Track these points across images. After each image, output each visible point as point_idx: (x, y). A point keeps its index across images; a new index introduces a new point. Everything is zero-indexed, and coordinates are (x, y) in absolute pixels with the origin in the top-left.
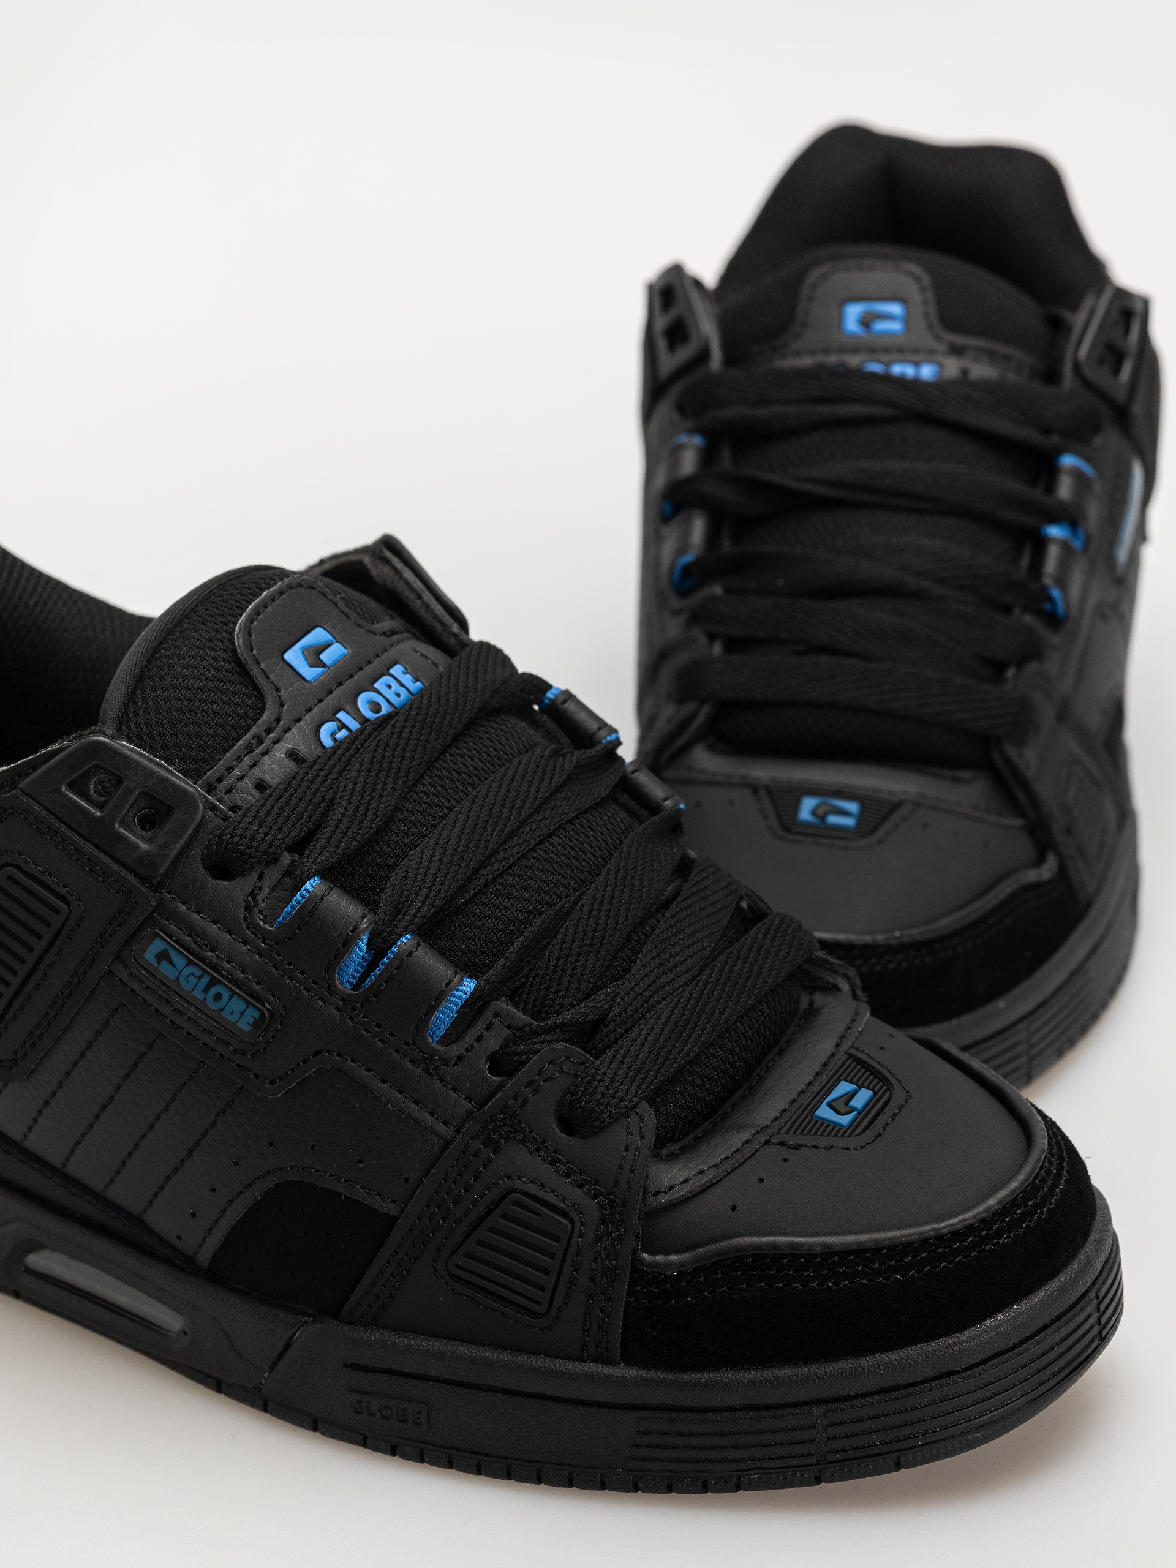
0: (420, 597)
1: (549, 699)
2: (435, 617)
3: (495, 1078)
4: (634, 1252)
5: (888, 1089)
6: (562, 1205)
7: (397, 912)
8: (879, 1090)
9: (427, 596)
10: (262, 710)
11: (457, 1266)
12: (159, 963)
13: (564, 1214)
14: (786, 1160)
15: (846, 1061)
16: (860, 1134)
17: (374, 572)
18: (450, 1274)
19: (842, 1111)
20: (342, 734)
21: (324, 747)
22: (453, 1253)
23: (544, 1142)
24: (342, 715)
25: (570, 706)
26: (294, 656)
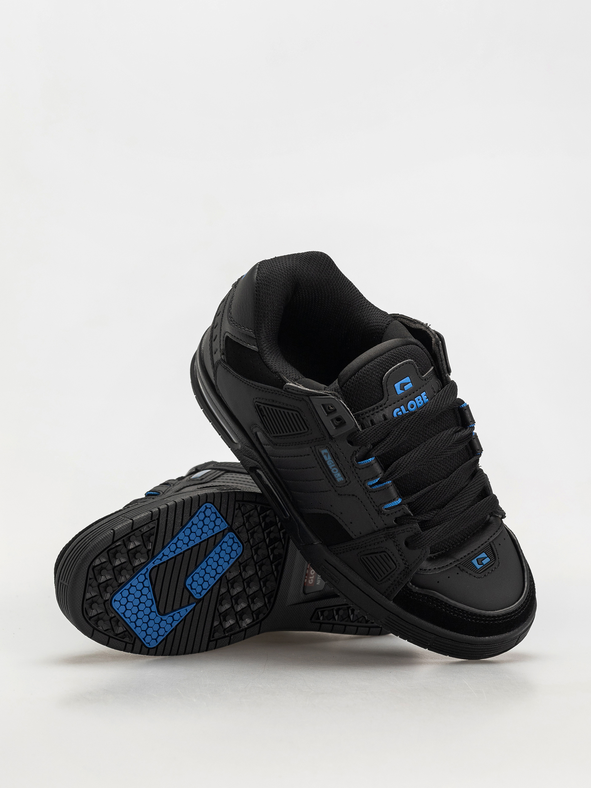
0: (442, 361)
1: (462, 407)
2: (443, 369)
3: (395, 523)
4: (408, 582)
5: (495, 560)
6: (396, 562)
7: (391, 474)
8: (492, 560)
9: (444, 362)
10: (382, 399)
11: (363, 558)
12: (324, 455)
13: (395, 564)
14: (458, 574)
15: (488, 546)
16: (480, 573)
17: (433, 346)
18: (360, 559)
19: (479, 563)
20: (400, 413)
21: (393, 417)
22: (364, 555)
23: (399, 545)
24: (402, 407)
25: (467, 412)
26: (397, 386)
